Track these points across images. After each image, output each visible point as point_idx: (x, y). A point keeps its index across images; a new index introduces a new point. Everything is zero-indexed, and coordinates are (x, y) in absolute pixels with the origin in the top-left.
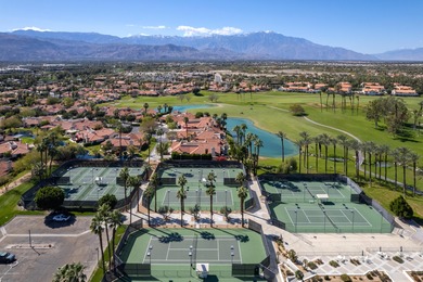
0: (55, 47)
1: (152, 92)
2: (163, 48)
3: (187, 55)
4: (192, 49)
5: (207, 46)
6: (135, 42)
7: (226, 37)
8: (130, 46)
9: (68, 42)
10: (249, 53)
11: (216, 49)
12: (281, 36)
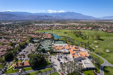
0: (16, 16)
1: (42, 29)
2: (44, 16)
3: (50, 18)
4: (51, 17)
5: (55, 15)
6: (36, 15)
7: (60, 13)
8: (35, 16)
9: (19, 15)
10: (66, 17)
11: (57, 16)
12: (75, 13)
